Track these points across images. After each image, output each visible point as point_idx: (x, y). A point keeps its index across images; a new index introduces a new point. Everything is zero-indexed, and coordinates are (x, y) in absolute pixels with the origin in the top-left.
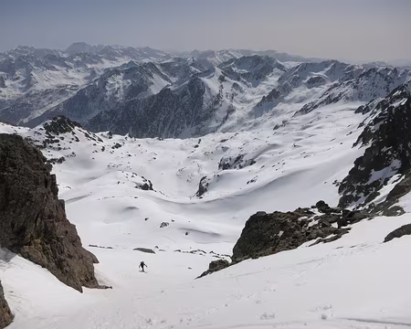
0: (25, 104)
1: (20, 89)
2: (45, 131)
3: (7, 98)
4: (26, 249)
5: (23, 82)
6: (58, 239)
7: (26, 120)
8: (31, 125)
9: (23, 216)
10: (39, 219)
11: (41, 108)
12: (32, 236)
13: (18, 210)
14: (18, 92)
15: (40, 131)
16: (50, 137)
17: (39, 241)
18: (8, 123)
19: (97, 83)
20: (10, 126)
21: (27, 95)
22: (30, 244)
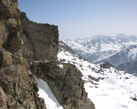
0: (96, 56)
1: (96, 50)
2: (100, 67)
3: (90, 53)
4: (65, 106)
5: (97, 48)
6: (78, 106)
7: (95, 62)
8: (96, 63)
9: (67, 94)
10: (73, 97)
11: (101, 58)
12: (69, 102)
13: (66, 91)
14: (95, 51)
15: (98, 66)
16: (101, 69)
17: (71, 104)
18: (88, 61)
19: (125, 51)
20: (89, 63)
21: (98, 53)
22: (67, 104)
